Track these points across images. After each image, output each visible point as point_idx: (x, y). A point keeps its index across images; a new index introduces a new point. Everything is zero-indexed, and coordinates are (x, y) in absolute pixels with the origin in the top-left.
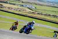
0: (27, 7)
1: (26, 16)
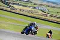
0: (39, 9)
1: (39, 19)
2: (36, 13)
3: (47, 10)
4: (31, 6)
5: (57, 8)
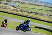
0: (11, 5)
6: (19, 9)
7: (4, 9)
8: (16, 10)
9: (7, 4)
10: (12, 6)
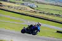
2: (25, 9)
3: (36, 7)
4: (19, 2)
5: (47, 4)
6: (37, 10)
7: (20, 9)
8: (34, 11)
9: (23, 4)
10: (29, 6)
